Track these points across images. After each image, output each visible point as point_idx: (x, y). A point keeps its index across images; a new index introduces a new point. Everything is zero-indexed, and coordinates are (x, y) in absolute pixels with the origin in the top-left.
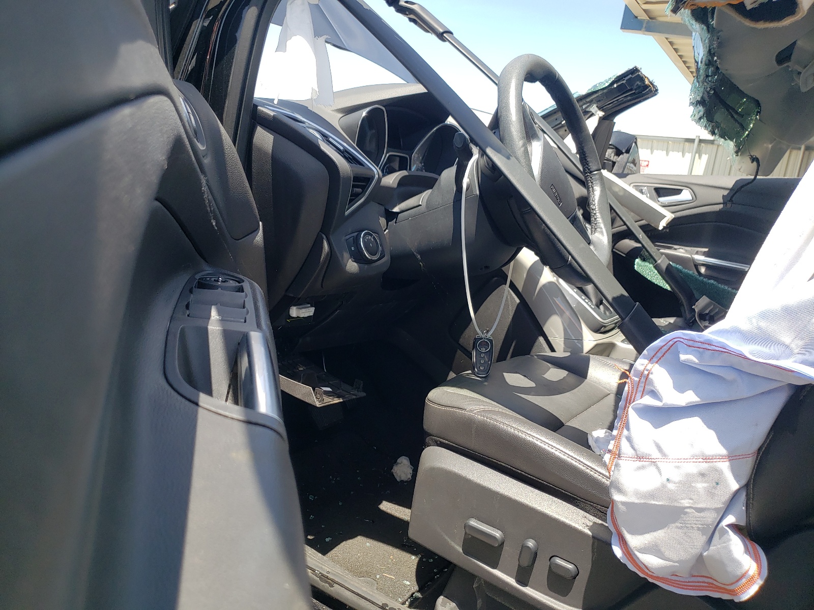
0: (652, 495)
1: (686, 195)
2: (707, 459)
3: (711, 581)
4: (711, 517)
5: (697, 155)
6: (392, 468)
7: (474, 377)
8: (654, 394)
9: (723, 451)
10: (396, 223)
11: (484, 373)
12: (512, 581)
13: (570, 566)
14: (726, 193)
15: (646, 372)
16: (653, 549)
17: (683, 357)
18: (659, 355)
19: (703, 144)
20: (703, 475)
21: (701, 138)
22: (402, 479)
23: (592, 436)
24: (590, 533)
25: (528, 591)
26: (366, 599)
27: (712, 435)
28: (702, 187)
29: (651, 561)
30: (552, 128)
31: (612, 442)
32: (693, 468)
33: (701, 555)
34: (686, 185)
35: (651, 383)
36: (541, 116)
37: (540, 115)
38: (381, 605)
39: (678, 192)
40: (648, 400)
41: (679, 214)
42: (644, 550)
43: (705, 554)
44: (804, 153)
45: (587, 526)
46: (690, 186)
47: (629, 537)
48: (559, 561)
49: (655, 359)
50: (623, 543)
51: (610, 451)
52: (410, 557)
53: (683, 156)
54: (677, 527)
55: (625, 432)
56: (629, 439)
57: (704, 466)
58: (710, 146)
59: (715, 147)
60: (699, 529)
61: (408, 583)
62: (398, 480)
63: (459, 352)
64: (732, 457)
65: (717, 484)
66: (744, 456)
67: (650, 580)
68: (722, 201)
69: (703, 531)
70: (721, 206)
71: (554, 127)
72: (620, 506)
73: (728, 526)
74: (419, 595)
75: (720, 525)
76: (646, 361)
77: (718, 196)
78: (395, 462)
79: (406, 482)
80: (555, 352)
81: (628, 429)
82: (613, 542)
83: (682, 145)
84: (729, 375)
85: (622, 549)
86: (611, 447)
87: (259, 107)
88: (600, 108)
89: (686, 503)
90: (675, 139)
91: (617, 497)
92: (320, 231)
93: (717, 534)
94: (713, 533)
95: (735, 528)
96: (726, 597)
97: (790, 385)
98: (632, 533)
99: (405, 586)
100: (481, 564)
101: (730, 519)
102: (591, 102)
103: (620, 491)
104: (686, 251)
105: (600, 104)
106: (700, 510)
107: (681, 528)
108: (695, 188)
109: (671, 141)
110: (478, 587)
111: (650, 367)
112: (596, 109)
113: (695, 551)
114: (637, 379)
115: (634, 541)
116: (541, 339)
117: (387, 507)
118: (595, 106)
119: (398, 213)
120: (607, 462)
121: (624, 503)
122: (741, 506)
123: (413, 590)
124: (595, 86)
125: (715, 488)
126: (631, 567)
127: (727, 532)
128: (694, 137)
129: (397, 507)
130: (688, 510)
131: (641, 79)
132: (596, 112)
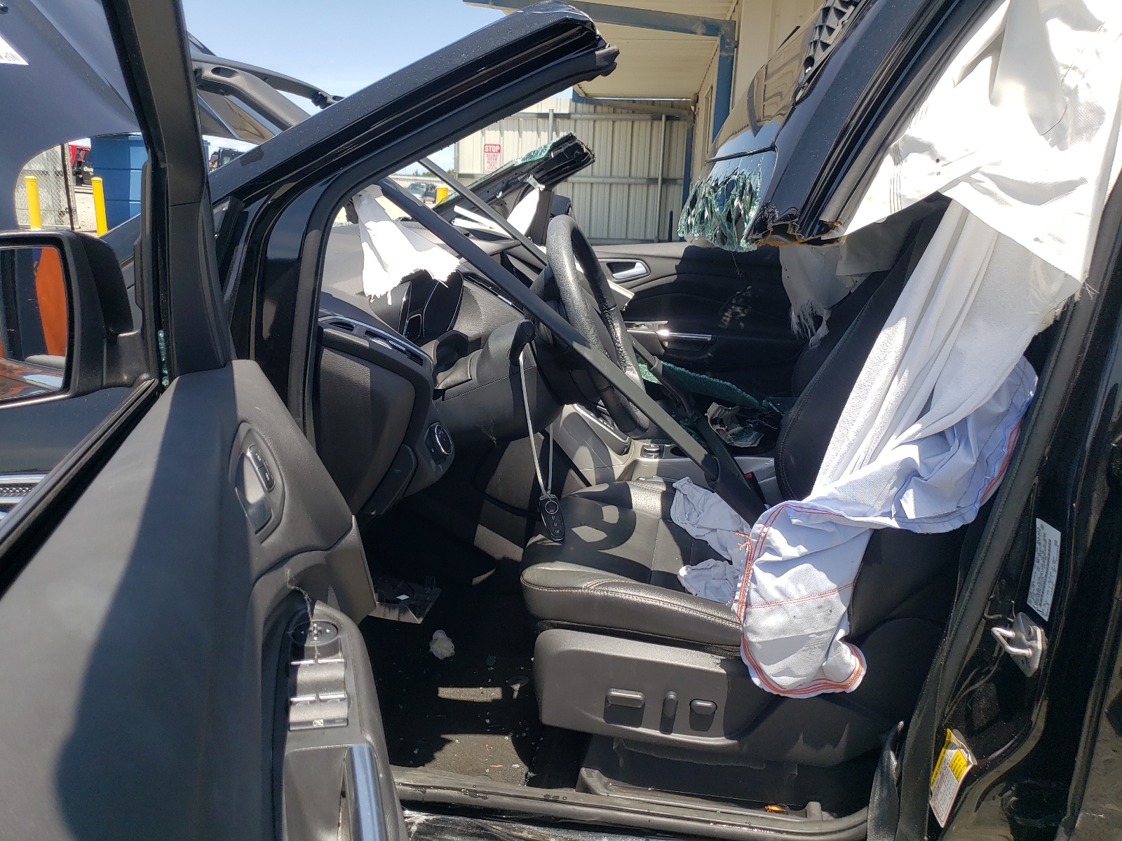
0: (783, 631)
1: (639, 268)
2: (821, 595)
3: (825, 681)
4: (827, 637)
5: (554, 133)
6: (429, 648)
7: (549, 543)
8: (774, 551)
9: (834, 586)
10: (443, 400)
11: (559, 537)
12: (657, 733)
13: (709, 704)
14: (678, 262)
15: (763, 535)
16: (787, 672)
17: (794, 521)
18: (772, 519)
19: (558, 120)
20: (820, 607)
21: (555, 112)
22: (445, 656)
23: (680, 576)
24: (723, 671)
25: (674, 736)
26: (525, 798)
27: (822, 576)
28: (654, 259)
29: (785, 681)
30: (486, 202)
31: (738, 593)
32: (812, 604)
33: (822, 666)
34: (639, 257)
35: (769, 542)
36: (471, 190)
37: (469, 188)
38: (543, 797)
39: (632, 265)
40: (767, 557)
41: (637, 289)
42: (778, 675)
43: (824, 664)
44: (665, 123)
45: (718, 664)
46: (642, 258)
47: (765, 668)
48: (699, 703)
49: (769, 523)
50: (760, 671)
51: (736, 601)
52: (503, 738)
53: (539, 135)
54: (804, 651)
55: (753, 586)
56: (757, 591)
57: (821, 601)
58: (566, 122)
59: (572, 122)
60: (819, 647)
61: (517, 766)
62: (441, 658)
63: (486, 502)
64: (839, 589)
65: (831, 611)
66: (846, 586)
67: (782, 695)
68: (675, 272)
69: (822, 648)
70: (676, 277)
71: (490, 200)
72: (758, 645)
73: (841, 640)
74: (531, 774)
75: (835, 640)
76: (762, 526)
77: (671, 267)
78: (431, 639)
79: (451, 658)
80: (591, 486)
81: (755, 583)
82: (751, 675)
83: (535, 122)
84: (830, 529)
85: (760, 678)
86: (737, 597)
87: (325, 330)
88: (540, 180)
89: (809, 631)
90: (526, 115)
91: (752, 638)
92: (403, 443)
93: (832, 648)
94: (829, 648)
95: (846, 639)
96: (838, 691)
97: (870, 529)
98: (768, 664)
99: (516, 770)
100: (630, 728)
101: (841, 633)
102: (528, 172)
103: (755, 633)
104: (648, 326)
105: (538, 176)
106: (819, 634)
107: (807, 650)
108: (647, 260)
109: (522, 117)
110: (617, 748)
111: (765, 530)
112: (534, 180)
113: (818, 665)
114: (755, 541)
115: (769, 670)
116: (572, 472)
117: (445, 693)
118: (531, 176)
119: (444, 390)
120: (736, 610)
121: (759, 643)
122: (846, 623)
123: (525, 772)
124: (529, 155)
125: (829, 615)
126: (767, 689)
127: (840, 645)
128: (548, 112)
129: (458, 690)
130: (811, 636)
131: (578, 147)
132: (536, 185)
